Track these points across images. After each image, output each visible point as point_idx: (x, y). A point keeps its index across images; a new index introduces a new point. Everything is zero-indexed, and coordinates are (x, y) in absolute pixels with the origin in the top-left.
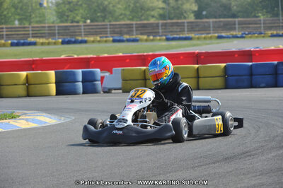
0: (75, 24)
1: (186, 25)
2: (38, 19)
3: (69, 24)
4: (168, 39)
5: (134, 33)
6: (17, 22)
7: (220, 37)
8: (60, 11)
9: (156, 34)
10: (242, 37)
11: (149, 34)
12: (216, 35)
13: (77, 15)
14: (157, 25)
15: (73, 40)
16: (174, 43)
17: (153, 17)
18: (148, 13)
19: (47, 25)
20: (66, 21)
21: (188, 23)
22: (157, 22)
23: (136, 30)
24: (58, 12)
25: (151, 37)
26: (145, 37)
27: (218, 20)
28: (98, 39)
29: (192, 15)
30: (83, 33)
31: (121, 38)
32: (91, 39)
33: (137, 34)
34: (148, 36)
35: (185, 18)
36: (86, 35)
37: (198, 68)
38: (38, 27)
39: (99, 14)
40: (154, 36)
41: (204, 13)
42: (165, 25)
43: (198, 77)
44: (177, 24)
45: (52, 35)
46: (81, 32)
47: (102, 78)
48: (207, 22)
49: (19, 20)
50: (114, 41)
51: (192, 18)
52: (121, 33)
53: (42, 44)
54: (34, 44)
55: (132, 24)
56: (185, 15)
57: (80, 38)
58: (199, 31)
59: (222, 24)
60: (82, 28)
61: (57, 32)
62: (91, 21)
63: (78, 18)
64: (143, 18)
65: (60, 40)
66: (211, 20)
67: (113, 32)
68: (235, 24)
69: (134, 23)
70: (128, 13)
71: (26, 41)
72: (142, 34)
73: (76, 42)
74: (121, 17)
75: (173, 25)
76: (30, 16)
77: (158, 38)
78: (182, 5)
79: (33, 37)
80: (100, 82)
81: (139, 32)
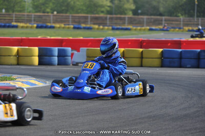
0: (46, 14)
1: (127, 19)
2: (19, 9)
3: (41, 14)
4: (113, 29)
5: (89, 23)
6: (4, 11)
7: (151, 30)
8: (36, 4)
9: (105, 25)
10: (167, 30)
11: (99, 24)
12: (148, 28)
13: (47, 7)
14: (106, 18)
15: (44, 25)
16: (118, 32)
17: (102, 12)
18: (99, 9)
19: (26, 14)
20: (39, 11)
21: (128, 18)
22: (105, 16)
23: (91, 21)
24: (34, 5)
25: (101, 27)
26: (96, 26)
27: (149, 17)
28: (63, 25)
29: (131, 13)
30: (52, 21)
31: (80, 26)
32: (58, 25)
33: (91, 24)
34: (99, 26)
35: (125, 14)
36: (54, 23)
37: (142, 51)
38: (19, 15)
39: (63, 8)
40: (103, 26)
41: (140, 11)
42: (111, 19)
43: (142, 58)
44: (120, 19)
45: (29, 21)
46: (50, 20)
47: (72, 55)
48: (142, 18)
49: (6, 9)
50: (74, 28)
51: (130, 15)
52: (79, 23)
53: (22, 27)
54: (16, 27)
55: (88, 17)
56: (126, 12)
57: (49, 25)
58: (136, 24)
59: (152, 20)
60: (52, 17)
61: (33, 19)
62: (58, 13)
63: (48, 10)
64: (95, 12)
65: (35, 25)
66: (145, 17)
67: (74, 22)
68: (162, 21)
69: (89, 15)
70: (84, 8)
71: (10, 24)
72: (94, 24)
73: (46, 27)
74: (79, 11)
75: (117, 18)
76: (14, 6)
77: (106, 28)
78: (124, 4)
79: (16, 22)
80: (70, 58)
81: (92, 22)
